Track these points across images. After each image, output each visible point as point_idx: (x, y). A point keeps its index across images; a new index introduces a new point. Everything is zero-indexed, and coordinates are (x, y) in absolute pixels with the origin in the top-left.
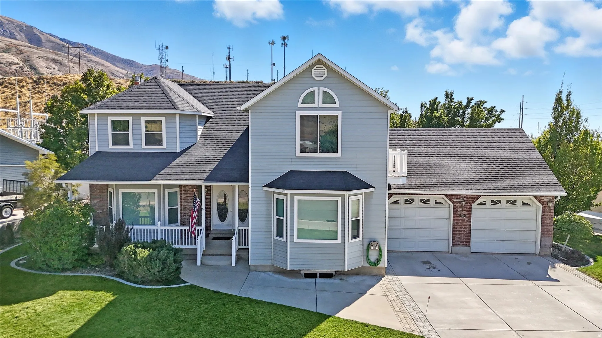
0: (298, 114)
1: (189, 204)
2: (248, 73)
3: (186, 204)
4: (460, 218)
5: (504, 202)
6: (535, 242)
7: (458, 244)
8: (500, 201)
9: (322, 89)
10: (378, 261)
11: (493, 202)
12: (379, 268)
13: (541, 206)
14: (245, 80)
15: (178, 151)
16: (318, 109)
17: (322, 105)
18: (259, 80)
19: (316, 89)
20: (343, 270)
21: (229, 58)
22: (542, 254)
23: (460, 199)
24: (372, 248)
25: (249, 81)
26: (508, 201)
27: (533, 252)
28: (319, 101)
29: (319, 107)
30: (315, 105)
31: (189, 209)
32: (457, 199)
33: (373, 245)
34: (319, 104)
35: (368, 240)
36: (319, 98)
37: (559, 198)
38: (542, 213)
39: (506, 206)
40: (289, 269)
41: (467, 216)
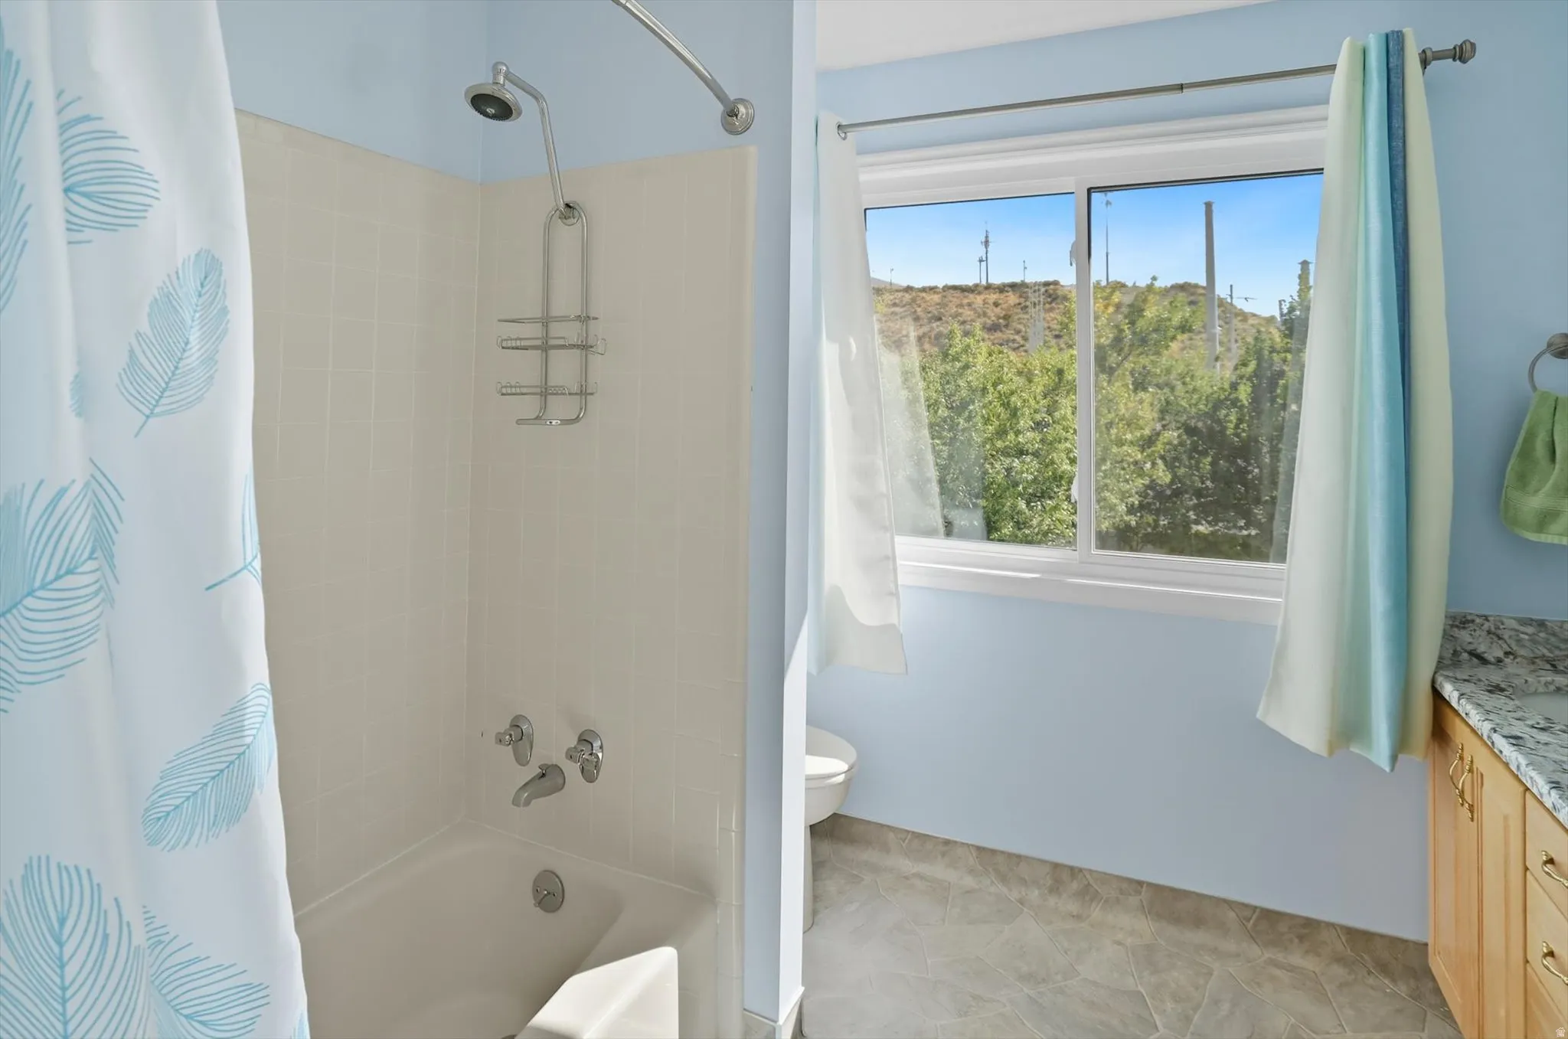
2: (1025, 268)
14: (1018, 280)
18: (1051, 279)
21: (986, 243)
25: (1027, 281)
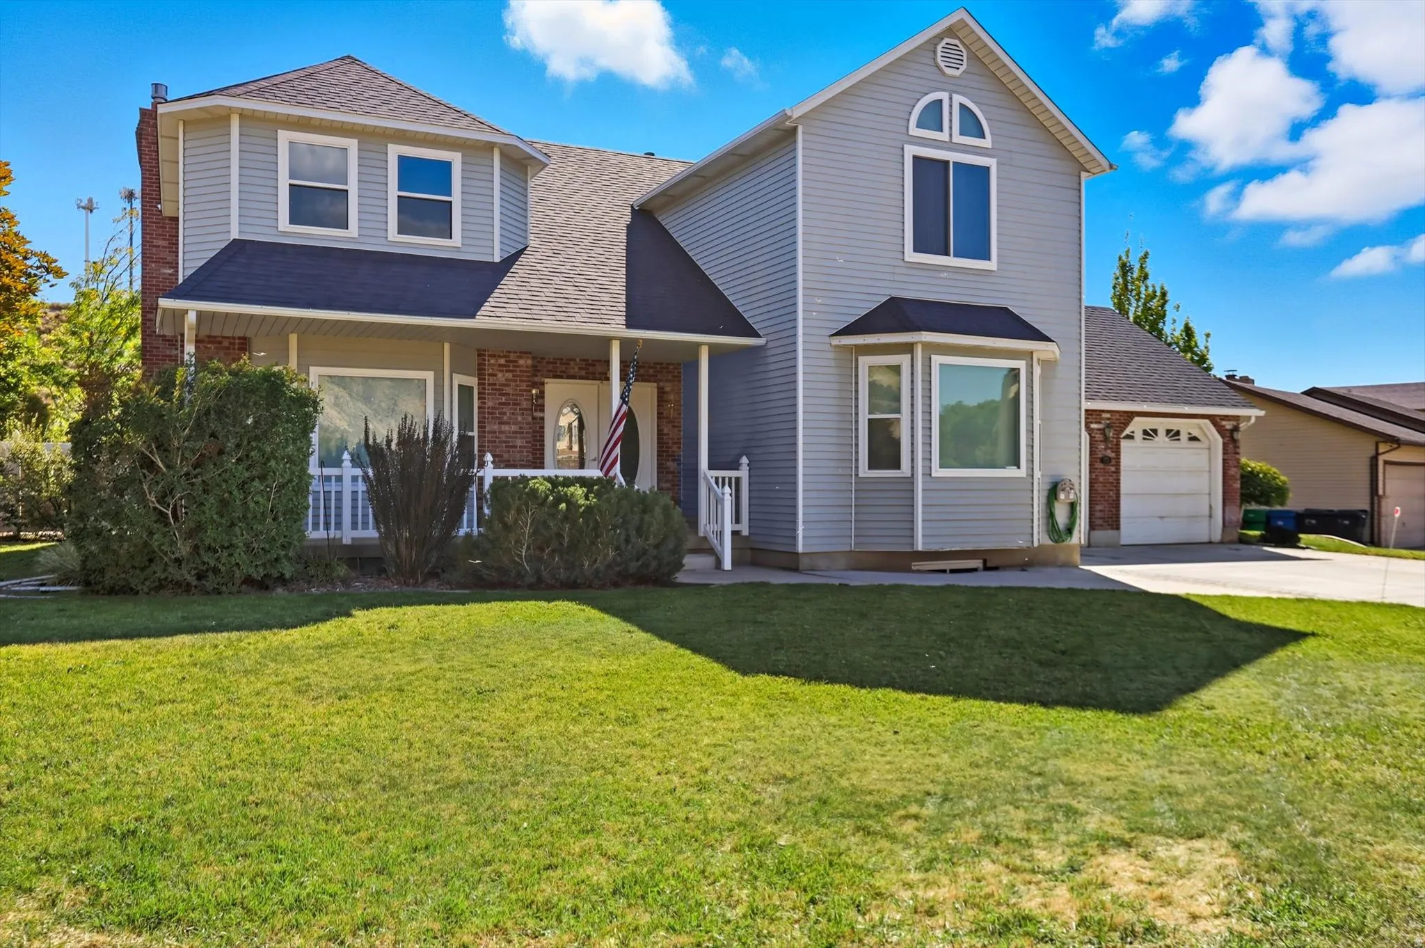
0: (911, 151)
1: (505, 428)
3: (496, 427)
4: (1102, 466)
5: (1162, 432)
6: (1207, 518)
7: (1101, 525)
8: (1155, 431)
9: (958, 99)
10: (1069, 531)
11: (1145, 432)
12: (1069, 546)
13: (1220, 440)
15: (497, 259)
16: (950, 146)
17: (958, 139)
19: (944, 96)
20: (1029, 544)
22: (1227, 539)
23: (1100, 423)
24: (1062, 496)
26: (1168, 432)
27: (1206, 539)
28: (951, 128)
29: (951, 141)
30: (944, 136)
31: (505, 442)
32: (1096, 423)
33: (1063, 490)
34: (951, 135)
35: (1048, 480)
36: (951, 118)
37: (1253, 420)
38: (1224, 454)
39: (1164, 442)
40: (920, 548)
41: (1113, 462)
